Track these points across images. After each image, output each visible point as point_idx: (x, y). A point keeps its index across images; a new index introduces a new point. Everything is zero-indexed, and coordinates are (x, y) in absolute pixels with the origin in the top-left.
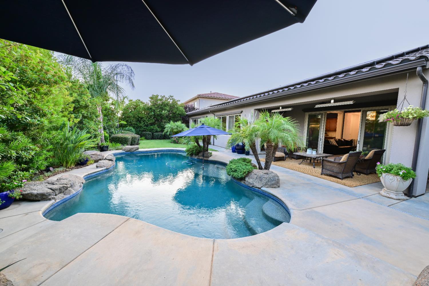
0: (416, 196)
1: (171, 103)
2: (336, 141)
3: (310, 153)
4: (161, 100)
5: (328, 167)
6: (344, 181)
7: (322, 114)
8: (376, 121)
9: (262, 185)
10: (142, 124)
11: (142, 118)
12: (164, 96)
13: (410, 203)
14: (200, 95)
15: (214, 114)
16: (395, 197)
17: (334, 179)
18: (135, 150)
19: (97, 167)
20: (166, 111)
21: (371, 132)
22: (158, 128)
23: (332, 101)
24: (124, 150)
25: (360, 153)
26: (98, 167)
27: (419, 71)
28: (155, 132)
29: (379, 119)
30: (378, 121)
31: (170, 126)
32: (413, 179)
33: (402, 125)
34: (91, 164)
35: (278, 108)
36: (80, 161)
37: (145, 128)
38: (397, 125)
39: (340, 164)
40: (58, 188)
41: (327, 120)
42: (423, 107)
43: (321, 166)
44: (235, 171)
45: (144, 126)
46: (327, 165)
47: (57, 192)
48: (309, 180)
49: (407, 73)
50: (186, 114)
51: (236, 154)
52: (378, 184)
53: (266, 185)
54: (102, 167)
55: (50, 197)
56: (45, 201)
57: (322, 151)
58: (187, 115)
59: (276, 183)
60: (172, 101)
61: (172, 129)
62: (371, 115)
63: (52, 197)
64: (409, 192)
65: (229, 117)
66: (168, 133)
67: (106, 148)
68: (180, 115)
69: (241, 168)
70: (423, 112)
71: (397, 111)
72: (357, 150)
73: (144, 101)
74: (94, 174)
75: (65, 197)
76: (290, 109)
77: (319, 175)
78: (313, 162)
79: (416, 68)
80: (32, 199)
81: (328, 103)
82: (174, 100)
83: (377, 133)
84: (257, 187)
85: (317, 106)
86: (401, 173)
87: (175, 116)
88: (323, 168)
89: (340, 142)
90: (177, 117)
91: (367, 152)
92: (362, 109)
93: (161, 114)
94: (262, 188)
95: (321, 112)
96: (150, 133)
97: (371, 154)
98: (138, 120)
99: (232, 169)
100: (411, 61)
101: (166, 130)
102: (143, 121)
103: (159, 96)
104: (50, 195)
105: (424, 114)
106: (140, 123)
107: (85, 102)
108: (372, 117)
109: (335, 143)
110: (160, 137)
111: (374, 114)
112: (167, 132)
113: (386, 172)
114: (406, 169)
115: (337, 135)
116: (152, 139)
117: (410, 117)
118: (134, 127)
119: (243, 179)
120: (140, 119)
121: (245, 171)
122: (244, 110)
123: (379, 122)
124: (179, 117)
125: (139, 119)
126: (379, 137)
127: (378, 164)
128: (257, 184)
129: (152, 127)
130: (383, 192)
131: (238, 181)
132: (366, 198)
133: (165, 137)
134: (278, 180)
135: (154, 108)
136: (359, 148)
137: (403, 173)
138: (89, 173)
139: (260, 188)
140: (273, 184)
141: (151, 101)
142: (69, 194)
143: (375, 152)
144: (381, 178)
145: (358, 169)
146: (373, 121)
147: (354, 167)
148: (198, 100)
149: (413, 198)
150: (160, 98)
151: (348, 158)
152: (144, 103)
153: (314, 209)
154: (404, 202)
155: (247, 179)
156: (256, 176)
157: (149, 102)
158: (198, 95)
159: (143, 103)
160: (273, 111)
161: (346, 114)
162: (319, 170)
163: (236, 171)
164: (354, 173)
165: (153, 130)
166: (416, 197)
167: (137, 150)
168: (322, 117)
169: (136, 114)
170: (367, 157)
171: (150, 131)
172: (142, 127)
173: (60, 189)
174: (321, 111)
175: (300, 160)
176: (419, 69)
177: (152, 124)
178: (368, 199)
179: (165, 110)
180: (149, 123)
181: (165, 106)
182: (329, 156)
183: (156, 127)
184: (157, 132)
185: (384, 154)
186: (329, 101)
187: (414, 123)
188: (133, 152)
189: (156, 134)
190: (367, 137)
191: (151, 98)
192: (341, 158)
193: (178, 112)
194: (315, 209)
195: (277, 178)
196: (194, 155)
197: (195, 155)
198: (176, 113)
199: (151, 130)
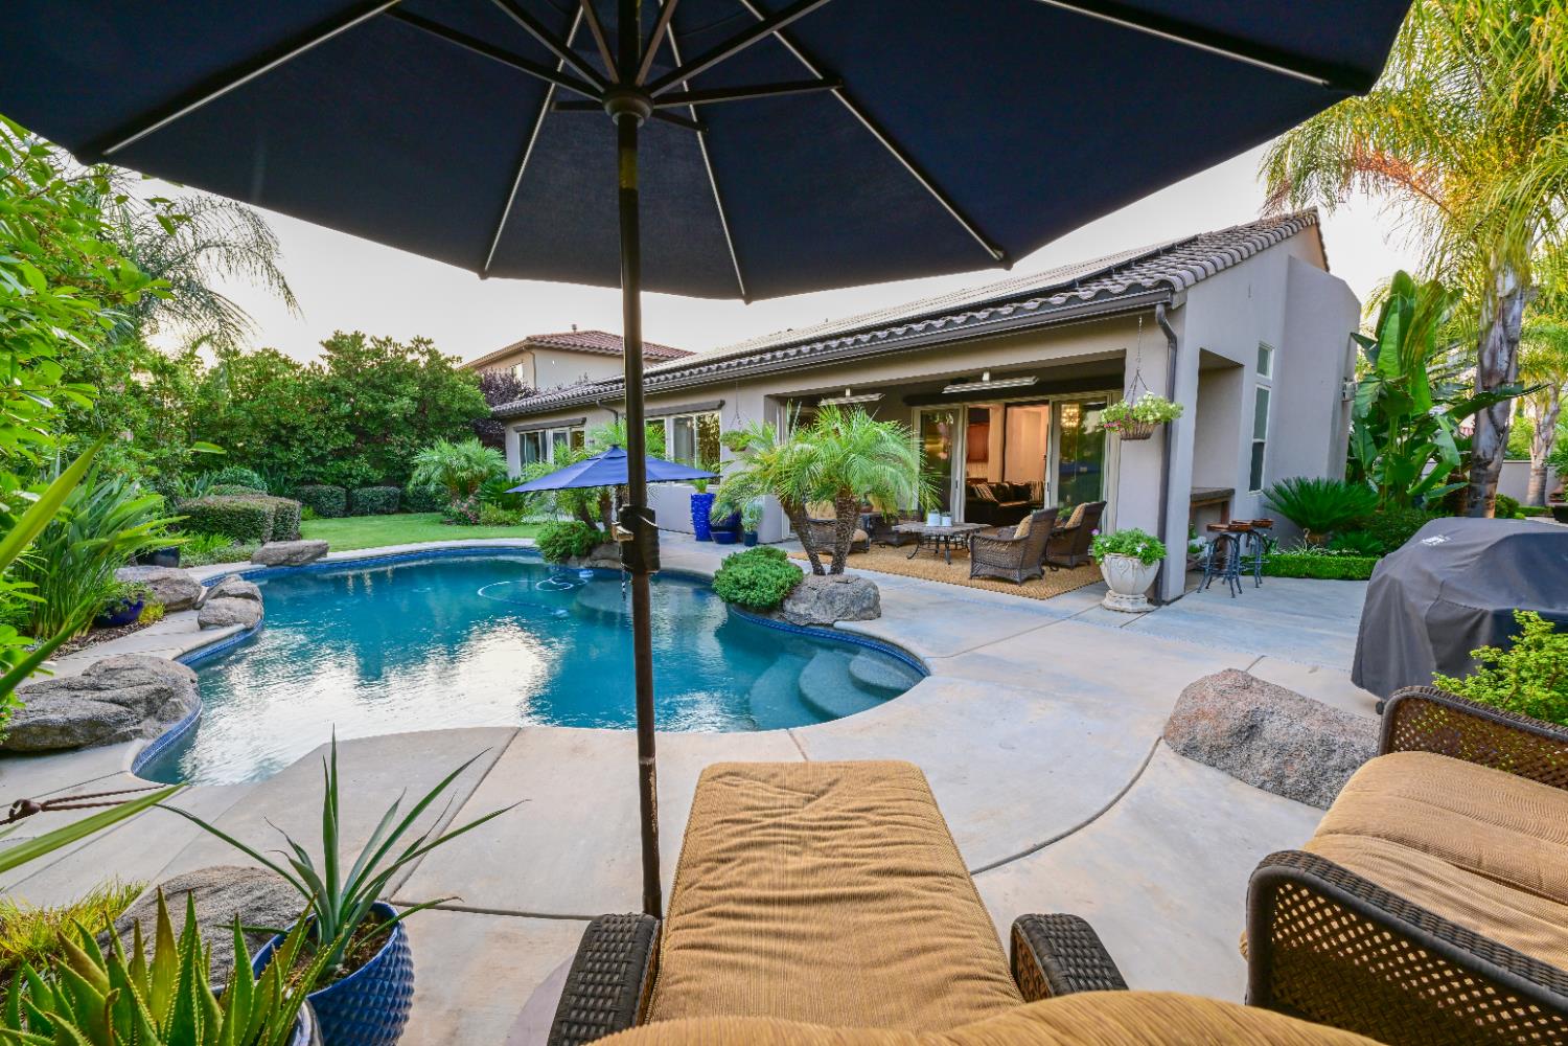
0: (1169, 599)
1: (422, 365)
2: (992, 489)
3: (934, 523)
4: (377, 353)
5: (987, 557)
6: (1024, 588)
7: (955, 413)
8: (1081, 429)
9: (836, 617)
10: (297, 453)
11: (294, 429)
12: (389, 340)
13: (1158, 617)
14: (535, 339)
15: (617, 414)
16: (1129, 607)
17: (1002, 585)
18: (312, 558)
19: (203, 626)
20: (406, 400)
21: (1069, 461)
22: (374, 466)
23: (986, 377)
24: (262, 560)
25: (1054, 512)
26: (209, 624)
27: (1160, 314)
28: (360, 487)
29: (1085, 423)
30: (1085, 429)
31: (436, 458)
32: (1162, 560)
33: (1136, 437)
34: (156, 618)
35: (839, 393)
36: (111, 608)
37: (309, 472)
38: (1127, 438)
39: (1015, 543)
40: (143, 696)
41: (969, 428)
42: (1171, 397)
43: (969, 556)
44: (752, 585)
45: (307, 462)
46: (986, 551)
47: (141, 709)
48: (944, 594)
49: (1138, 316)
50: (492, 409)
51: (712, 544)
52: (1099, 586)
53: (843, 615)
54: (222, 624)
55: (123, 729)
56: (102, 745)
57: (962, 520)
58: (496, 417)
59: (870, 606)
60: (427, 358)
61: (448, 470)
62: (1069, 415)
63: (133, 728)
64: (1156, 595)
65: (677, 421)
66: (432, 488)
67: (172, 558)
68: (467, 414)
69: (767, 576)
70: (1171, 407)
71: (1125, 404)
72: (1047, 506)
73: (295, 359)
74: (203, 652)
75: (167, 728)
76: (875, 397)
77: (965, 580)
78: (943, 548)
79: (1154, 307)
80: (47, 743)
81: (974, 382)
82: (434, 354)
83: (1083, 461)
84: (822, 624)
85: (948, 390)
86: (1139, 550)
87: (446, 418)
88: (974, 561)
89: (1002, 491)
90: (455, 424)
91: (1069, 510)
92: (1052, 398)
93: (385, 412)
94: (837, 625)
95: (955, 405)
96: (338, 490)
97: (1077, 514)
98: (277, 438)
99: (742, 582)
100: (1145, 289)
101: (418, 475)
102: (302, 441)
103: (364, 336)
104: (121, 722)
105: (1173, 413)
106: (288, 447)
107: (84, 364)
108: (1071, 418)
109: (989, 496)
110: (387, 503)
111: (1074, 410)
112: (427, 481)
113: (1112, 550)
114: (1149, 539)
115: (990, 472)
116: (345, 516)
117: (1150, 418)
118: (256, 468)
119: (776, 606)
120: (284, 432)
121: (780, 582)
122: (729, 398)
123: (1086, 433)
124: (462, 423)
125: (282, 435)
126: (1088, 472)
127: (1095, 533)
128: (820, 616)
129: (345, 466)
130: (1108, 601)
131: (760, 617)
132: (1076, 617)
133: (409, 503)
134: (877, 596)
135: (349, 387)
136: (1051, 502)
137: (1144, 549)
138: (186, 649)
139: (832, 625)
140: (864, 610)
141: (330, 358)
142: (176, 719)
143: (1087, 507)
144: (1103, 566)
145: (1051, 558)
146: (1072, 428)
147: (1044, 553)
148: (528, 358)
149: (1164, 607)
150: (368, 345)
151: (1031, 530)
152: (298, 367)
153: (976, 651)
154: (1148, 616)
155: (788, 606)
156: (815, 593)
157: (325, 363)
158: (528, 338)
159: (295, 367)
160: (823, 403)
161: (1009, 410)
162: (963, 568)
163: (755, 584)
164: (1044, 568)
165: (350, 475)
166: (1168, 603)
167: (323, 559)
168: (956, 421)
169: (268, 413)
170: (1069, 524)
171: (334, 483)
172: (299, 467)
173: (149, 701)
174: (956, 401)
175: (908, 547)
176: (1159, 309)
177: (342, 454)
178: (1082, 619)
179: (401, 396)
180: (330, 447)
181: (398, 378)
182: (986, 528)
183: (363, 466)
184: (366, 483)
185: (1104, 512)
186: (976, 377)
187: (1157, 432)
188: (301, 566)
189: (367, 491)
190: (1065, 473)
191: (329, 346)
192: (1015, 529)
193: (456, 406)
194: (980, 651)
195: (873, 592)
196: (573, 557)
197: (578, 555)
198: (448, 405)
199: (341, 479)
